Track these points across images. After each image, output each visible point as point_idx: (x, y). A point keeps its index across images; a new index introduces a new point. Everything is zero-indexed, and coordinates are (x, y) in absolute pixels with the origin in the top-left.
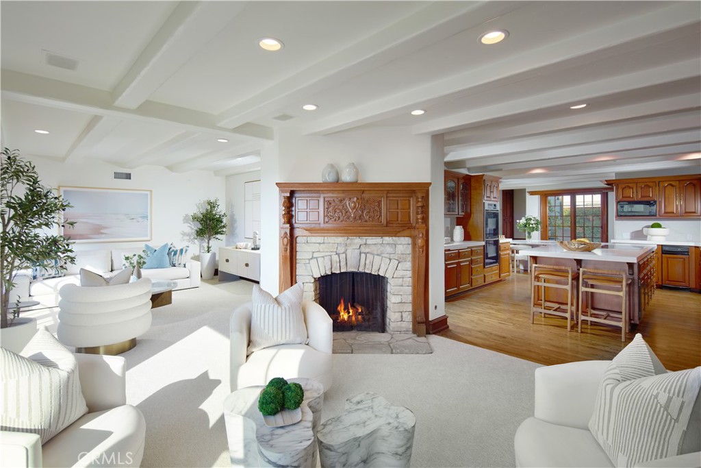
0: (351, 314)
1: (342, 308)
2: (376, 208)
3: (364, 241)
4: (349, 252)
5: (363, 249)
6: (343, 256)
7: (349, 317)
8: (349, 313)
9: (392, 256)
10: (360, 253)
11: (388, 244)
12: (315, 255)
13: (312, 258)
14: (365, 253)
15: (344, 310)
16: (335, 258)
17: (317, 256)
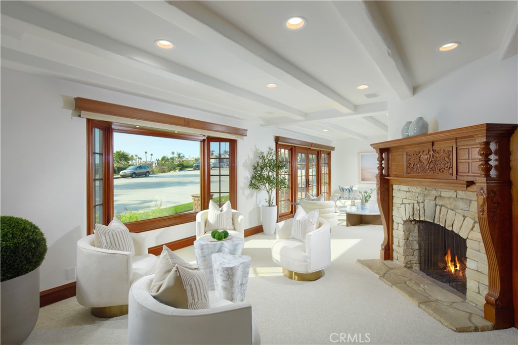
0: (458, 268)
1: (449, 259)
2: (447, 159)
3: (439, 193)
4: (426, 202)
5: (439, 202)
6: (422, 205)
7: (456, 270)
8: (456, 266)
9: (466, 213)
10: (436, 205)
11: (462, 199)
12: (405, 201)
13: (403, 204)
14: (439, 205)
15: (451, 261)
16: (416, 206)
17: (405, 202)
